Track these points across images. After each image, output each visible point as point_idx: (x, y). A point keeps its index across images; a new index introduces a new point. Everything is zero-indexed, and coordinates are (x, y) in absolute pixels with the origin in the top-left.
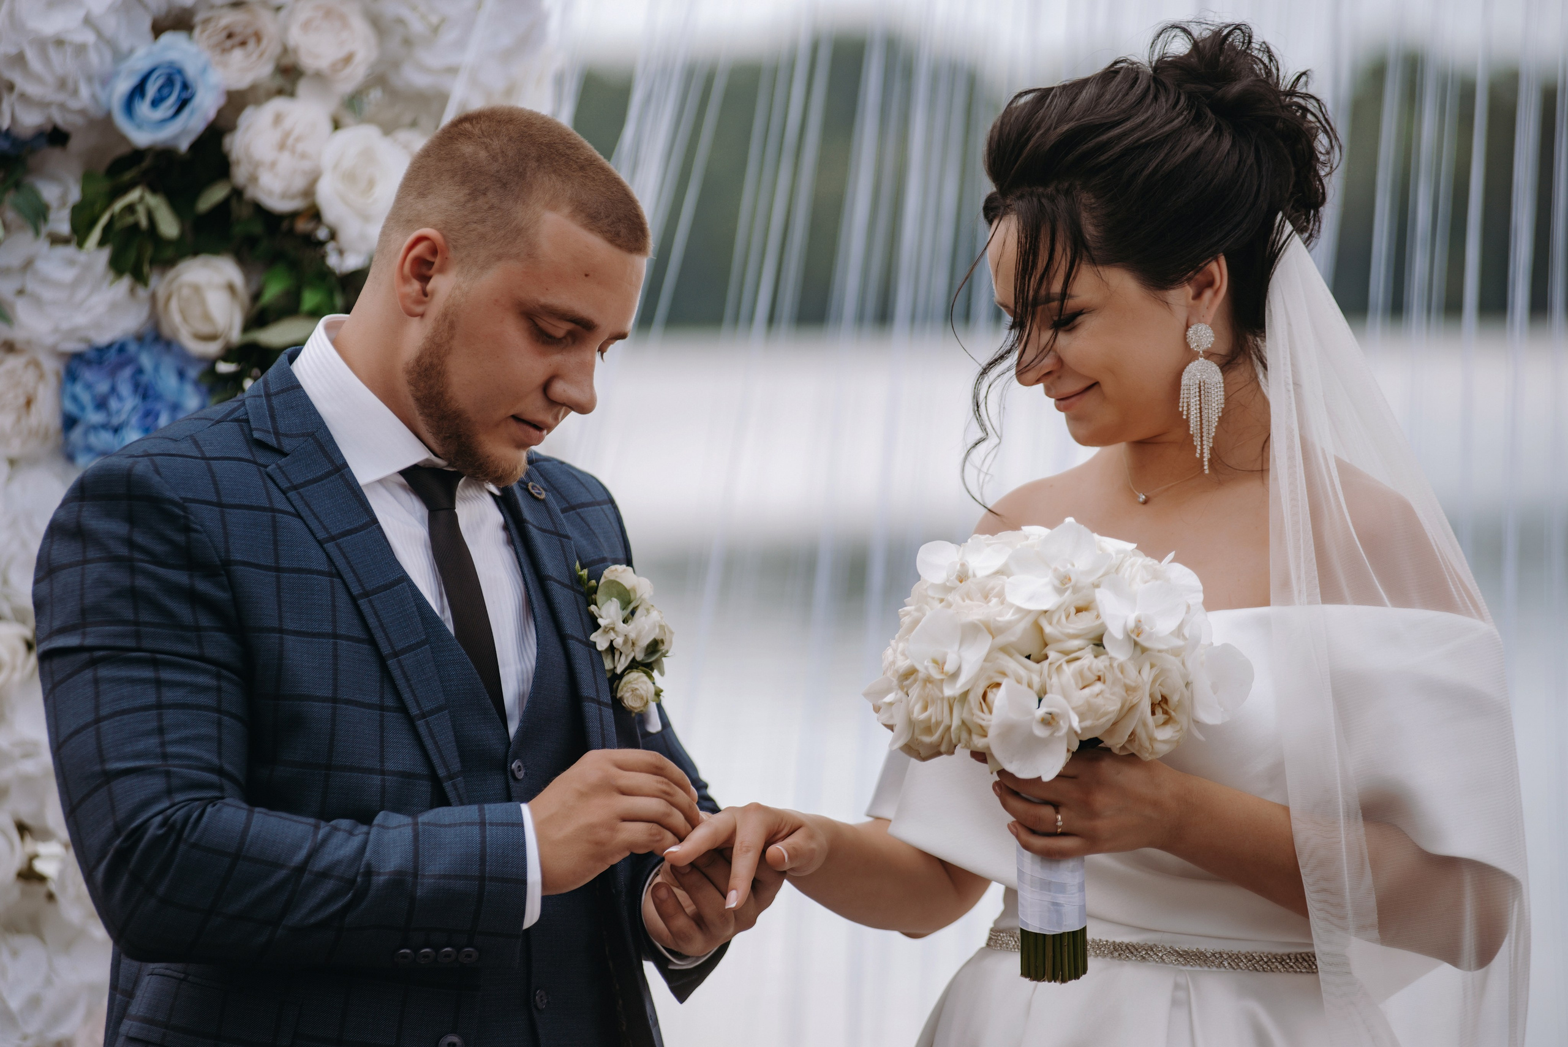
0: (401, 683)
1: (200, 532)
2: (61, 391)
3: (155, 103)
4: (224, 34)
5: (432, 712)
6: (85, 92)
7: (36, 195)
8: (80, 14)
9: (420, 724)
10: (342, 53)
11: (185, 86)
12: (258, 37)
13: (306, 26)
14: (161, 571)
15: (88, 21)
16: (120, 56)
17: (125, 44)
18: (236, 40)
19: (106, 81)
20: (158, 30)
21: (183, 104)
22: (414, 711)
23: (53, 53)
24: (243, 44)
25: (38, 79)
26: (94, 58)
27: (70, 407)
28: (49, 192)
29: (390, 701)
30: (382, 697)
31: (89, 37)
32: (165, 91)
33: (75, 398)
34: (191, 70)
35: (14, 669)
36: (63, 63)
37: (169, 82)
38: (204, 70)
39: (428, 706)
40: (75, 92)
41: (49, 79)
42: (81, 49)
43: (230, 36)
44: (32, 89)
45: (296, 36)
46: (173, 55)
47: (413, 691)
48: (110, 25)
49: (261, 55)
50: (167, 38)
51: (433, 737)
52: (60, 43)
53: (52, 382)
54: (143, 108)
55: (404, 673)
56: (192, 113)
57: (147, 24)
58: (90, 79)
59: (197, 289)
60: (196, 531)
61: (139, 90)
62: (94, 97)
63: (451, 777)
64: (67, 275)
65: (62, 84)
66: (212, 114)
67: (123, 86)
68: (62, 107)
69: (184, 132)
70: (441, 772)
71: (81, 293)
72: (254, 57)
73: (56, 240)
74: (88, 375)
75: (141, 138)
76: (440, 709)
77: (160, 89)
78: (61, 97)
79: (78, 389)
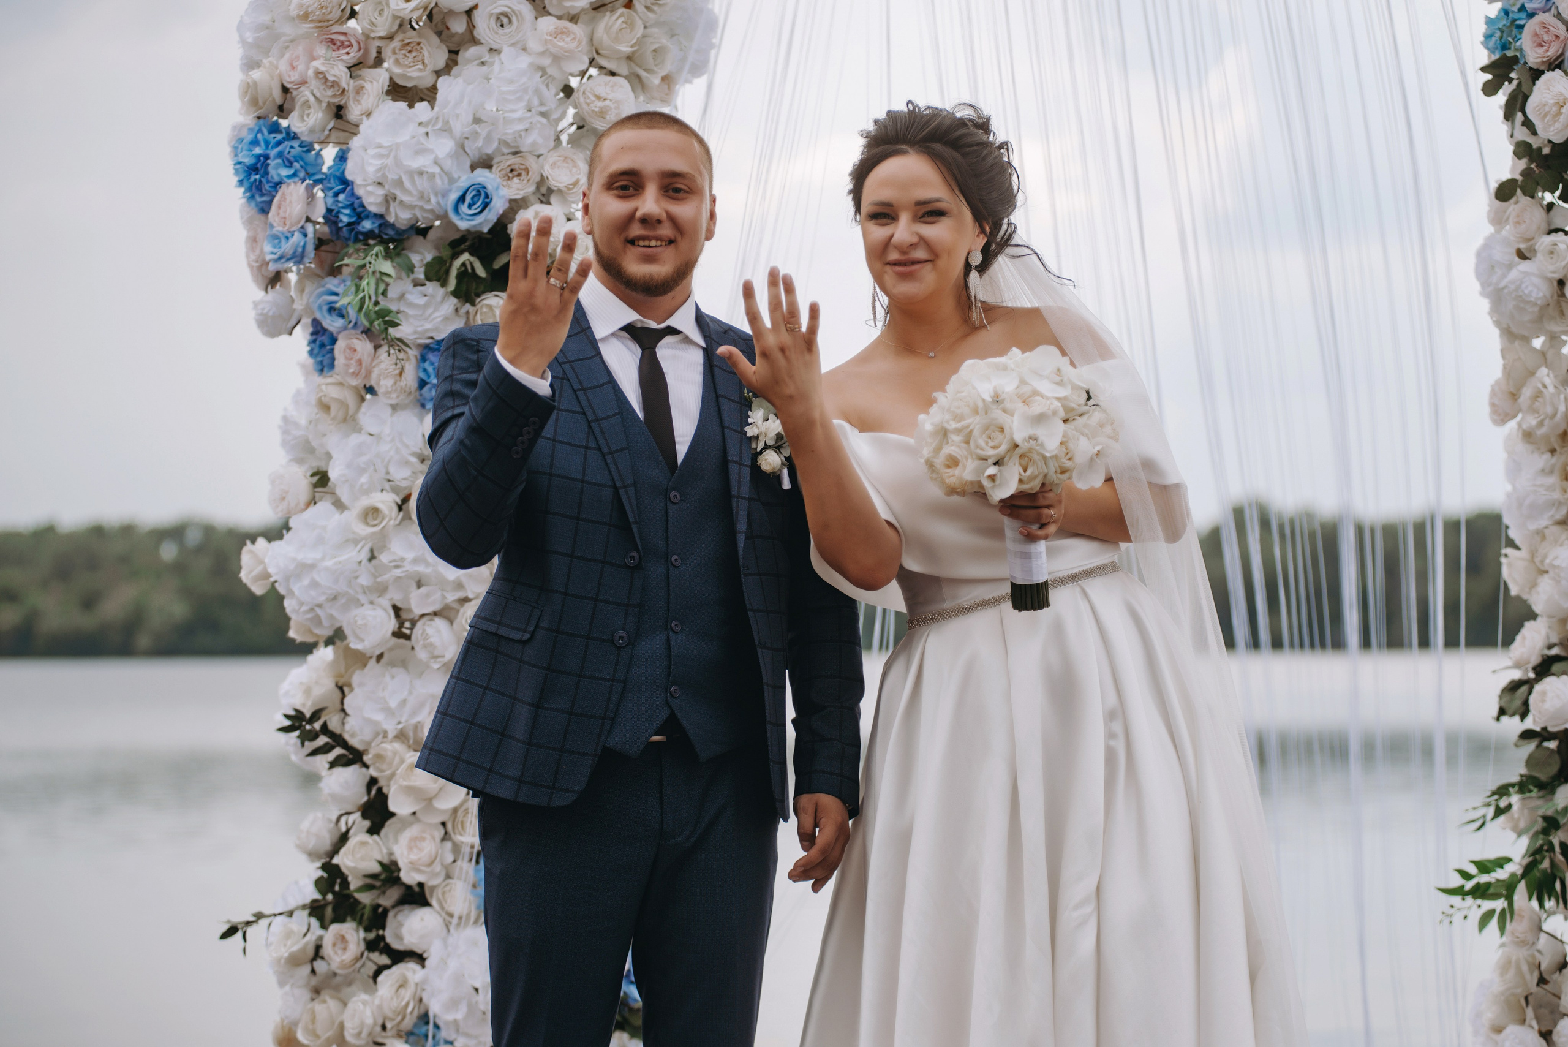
0: (599, 435)
1: (485, 352)
2: (418, 367)
3: (470, 206)
4: (509, 170)
5: (617, 451)
6: (433, 200)
7: (409, 259)
8: (432, 157)
9: (609, 458)
10: (573, 180)
11: (487, 196)
12: (527, 171)
13: (553, 165)
14: (464, 376)
15: (436, 162)
16: (452, 181)
17: (456, 176)
18: (515, 173)
19: (445, 195)
20: (473, 168)
21: (486, 205)
22: (605, 450)
23: (416, 177)
24: (519, 175)
25: (408, 192)
26: (438, 181)
27: (423, 375)
28: (415, 259)
29: (592, 444)
30: (587, 441)
31: (437, 170)
32: (475, 199)
33: (425, 370)
34: (490, 188)
35: (390, 519)
36: (422, 184)
37: (479, 194)
38: (497, 189)
39: (614, 448)
40: (429, 201)
41: (415, 193)
42: (432, 176)
43: (512, 171)
44: (406, 198)
45: (547, 171)
46: (480, 180)
47: (606, 440)
48: (448, 164)
49: (528, 180)
50: (479, 171)
51: (616, 464)
52: (421, 173)
53: (413, 361)
54: (464, 208)
55: (602, 431)
56: (490, 210)
57: (468, 164)
58: (436, 194)
59: (490, 307)
60: (482, 351)
61: (462, 199)
62: (438, 203)
63: (624, 487)
64: (422, 301)
65: (422, 196)
66: (501, 212)
67: (454, 196)
68: (422, 208)
69: (486, 221)
70: (619, 484)
71: (430, 311)
72: (525, 181)
73: (417, 284)
74: (432, 357)
75: (463, 225)
76: (622, 449)
77: (473, 198)
78: (420, 203)
79: (427, 365)
